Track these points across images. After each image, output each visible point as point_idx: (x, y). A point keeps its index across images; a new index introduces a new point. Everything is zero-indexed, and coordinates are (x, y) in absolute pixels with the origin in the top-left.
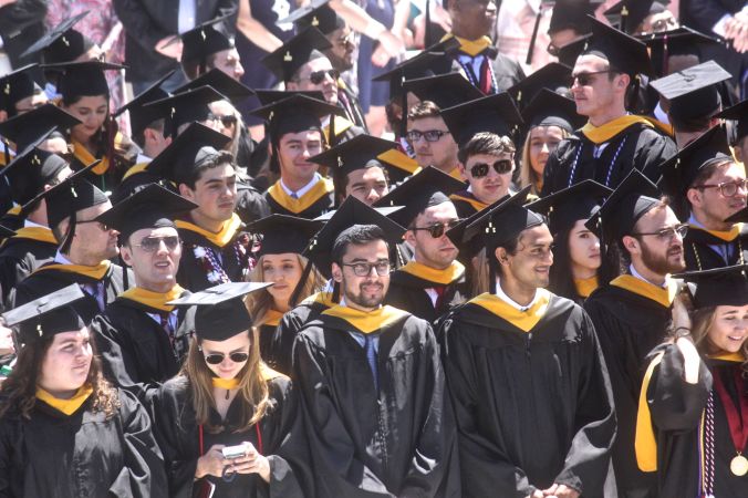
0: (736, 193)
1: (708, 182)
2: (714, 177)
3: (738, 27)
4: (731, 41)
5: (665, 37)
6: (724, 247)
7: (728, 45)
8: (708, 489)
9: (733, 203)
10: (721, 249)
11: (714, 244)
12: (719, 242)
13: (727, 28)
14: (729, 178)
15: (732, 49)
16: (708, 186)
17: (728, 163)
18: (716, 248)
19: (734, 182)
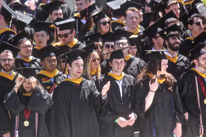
0: (28, 49)
1: (20, 46)
2: (22, 44)
3: (31, 3)
4: (30, 7)
5: (13, 5)
6: (27, 64)
7: (29, 8)
8: (17, 129)
9: (27, 51)
10: (26, 64)
11: (25, 63)
12: (26, 62)
13: (29, 3)
14: (26, 44)
15: (30, 9)
16: (20, 47)
17: (26, 41)
18: (25, 64)
19: (27, 46)
